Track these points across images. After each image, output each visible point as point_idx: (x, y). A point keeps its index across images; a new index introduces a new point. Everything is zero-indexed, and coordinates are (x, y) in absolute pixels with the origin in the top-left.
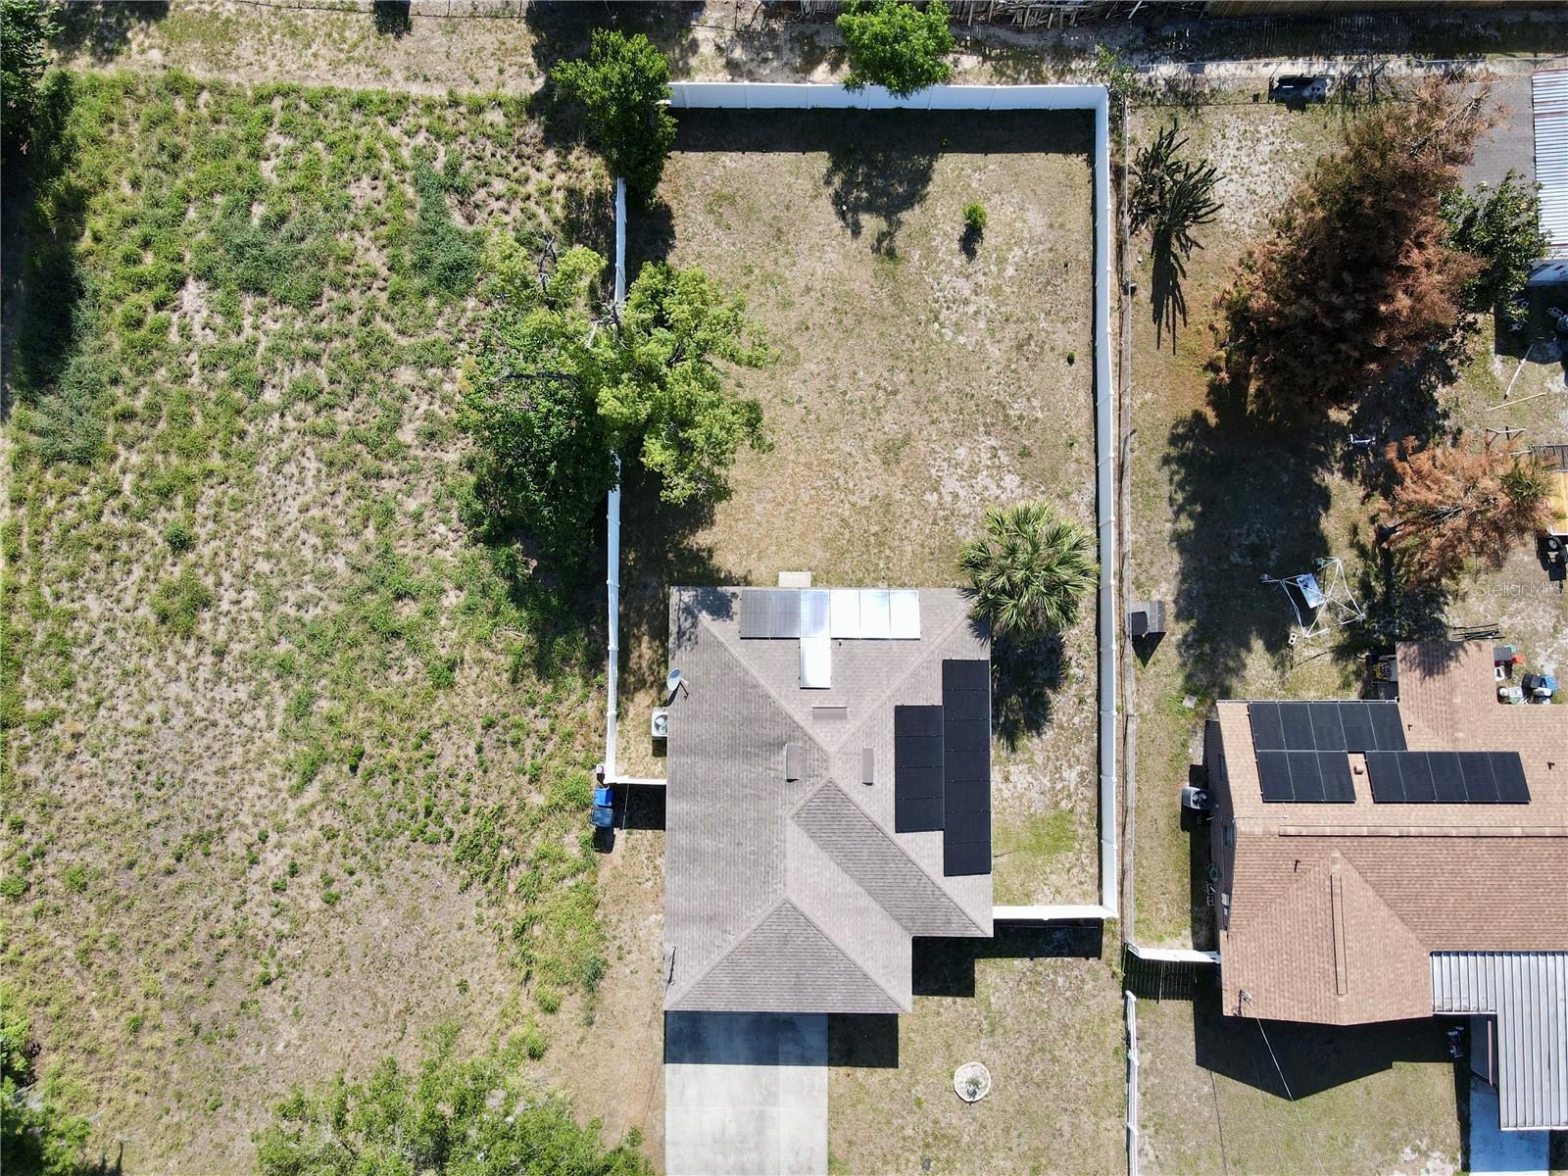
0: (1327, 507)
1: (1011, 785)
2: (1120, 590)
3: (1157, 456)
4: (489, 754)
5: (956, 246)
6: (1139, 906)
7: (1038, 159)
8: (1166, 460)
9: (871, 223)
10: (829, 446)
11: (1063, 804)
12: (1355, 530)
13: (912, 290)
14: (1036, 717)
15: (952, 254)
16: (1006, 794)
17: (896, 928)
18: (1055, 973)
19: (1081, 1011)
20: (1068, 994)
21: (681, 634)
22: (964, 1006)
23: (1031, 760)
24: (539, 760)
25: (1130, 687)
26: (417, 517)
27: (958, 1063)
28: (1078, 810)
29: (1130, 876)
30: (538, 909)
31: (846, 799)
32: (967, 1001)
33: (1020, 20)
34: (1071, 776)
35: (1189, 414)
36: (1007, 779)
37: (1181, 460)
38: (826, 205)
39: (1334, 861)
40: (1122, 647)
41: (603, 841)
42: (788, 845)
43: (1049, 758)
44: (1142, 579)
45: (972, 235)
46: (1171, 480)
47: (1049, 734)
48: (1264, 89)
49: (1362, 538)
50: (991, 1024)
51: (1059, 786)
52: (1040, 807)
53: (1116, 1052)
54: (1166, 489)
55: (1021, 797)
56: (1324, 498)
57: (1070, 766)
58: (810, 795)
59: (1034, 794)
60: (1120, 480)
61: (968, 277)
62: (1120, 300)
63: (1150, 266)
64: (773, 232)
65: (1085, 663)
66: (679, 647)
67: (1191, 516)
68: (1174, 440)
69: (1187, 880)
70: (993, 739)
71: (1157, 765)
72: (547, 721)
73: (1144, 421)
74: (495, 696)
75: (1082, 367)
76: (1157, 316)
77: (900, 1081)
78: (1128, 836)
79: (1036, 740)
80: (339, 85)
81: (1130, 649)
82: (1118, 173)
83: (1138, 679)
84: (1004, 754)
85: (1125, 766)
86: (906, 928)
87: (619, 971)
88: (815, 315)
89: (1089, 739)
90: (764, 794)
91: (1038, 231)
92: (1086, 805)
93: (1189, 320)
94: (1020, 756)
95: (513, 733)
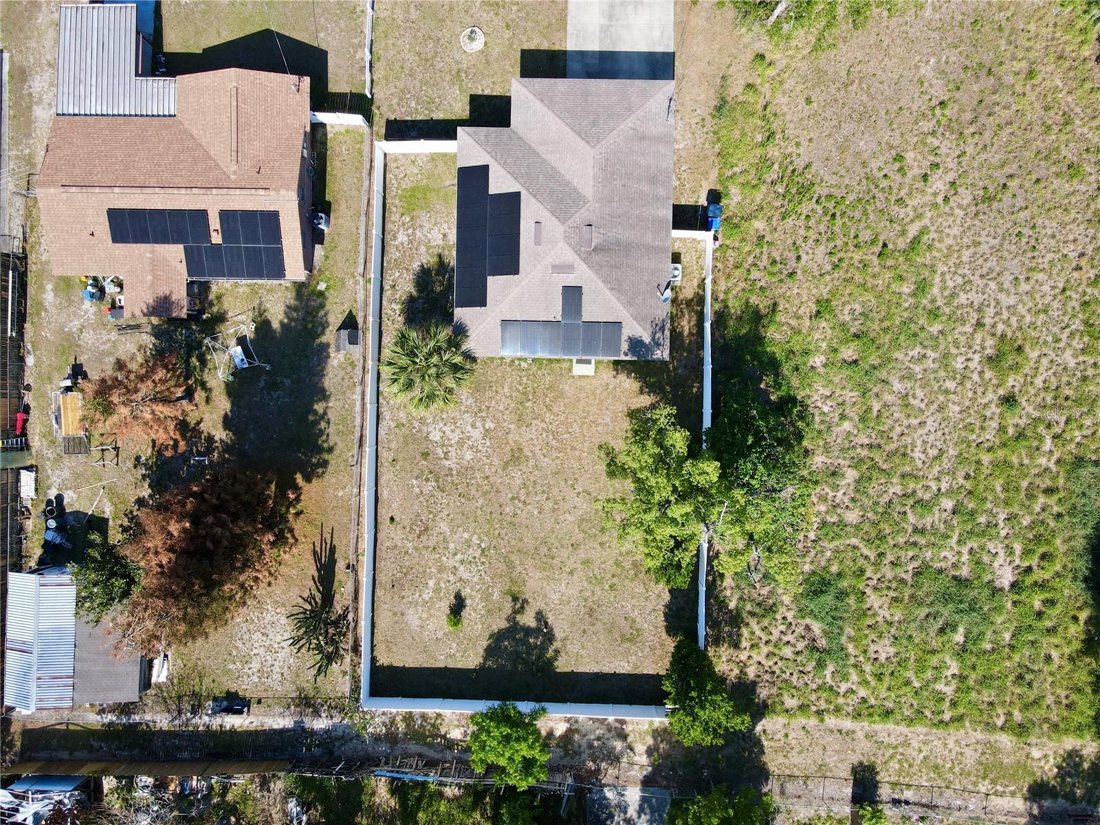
0: (226, 416)
1: (442, 231)
2: (365, 361)
3: (337, 452)
4: (792, 255)
5: (468, 602)
6: (360, 152)
7: (410, 663)
8: (330, 450)
9: (528, 620)
10: (558, 462)
11: (408, 219)
12: (208, 400)
13: (499, 571)
14: (424, 278)
15: (471, 596)
16: (445, 226)
17: (521, 133)
18: (417, 110)
19: (401, 85)
20: (408, 96)
21: (662, 329)
22: (477, 88)
23: (428, 248)
24: (758, 251)
25: (361, 296)
26: (843, 417)
27: (482, 52)
28: (398, 216)
29: (365, 172)
30: (759, 152)
31: (553, 212)
32: (474, 92)
33: (420, 762)
34: (402, 237)
35: (314, 481)
36: (445, 235)
37: (320, 450)
38: (558, 634)
39: (235, 173)
40: (365, 322)
41: (715, 197)
42: (592, 183)
43: (416, 249)
44: (349, 368)
45: (458, 608)
46: (328, 435)
47: (416, 266)
48: (254, 707)
49: (204, 394)
50: (459, 76)
51: (410, 231)
52: (423, 217)
53: (379, 59)
54: (331, 430)
55: (435, 224)
56: (227, 422)
57: (402, 244)
58: (577, 215)
59: (427, 225)
60: (362, 436)
61: (461, 579)
62: (358, 561)
63: (336, 584)
64: (595, 615)
65: (390, 312)
66: (663, 321)
67: (315, 412)
68: (325, 464)
69: (329, 169)
70: (453, 263)
71: (344, 244)
72: (752, 277)
73: (344, 476)
74: (788, 294)
75: (384, 515)
76: (333, 550)
77: (520, 40)
78: (366, 198)
79: (425, 261)
80: (902, 729)
81: (360, 321)
82: (356, 649)
83: (356, 301)
84: (446, 252)
85: (366, 244)
86: (514, 133)
87: (704, 111)
88: (566, 555)
89: (389, 262)
90: (607, 218)
91: (411, 611)
92: (393, 219)
93: (312, 545)
94: (436, 251)
95: (775, 269)
